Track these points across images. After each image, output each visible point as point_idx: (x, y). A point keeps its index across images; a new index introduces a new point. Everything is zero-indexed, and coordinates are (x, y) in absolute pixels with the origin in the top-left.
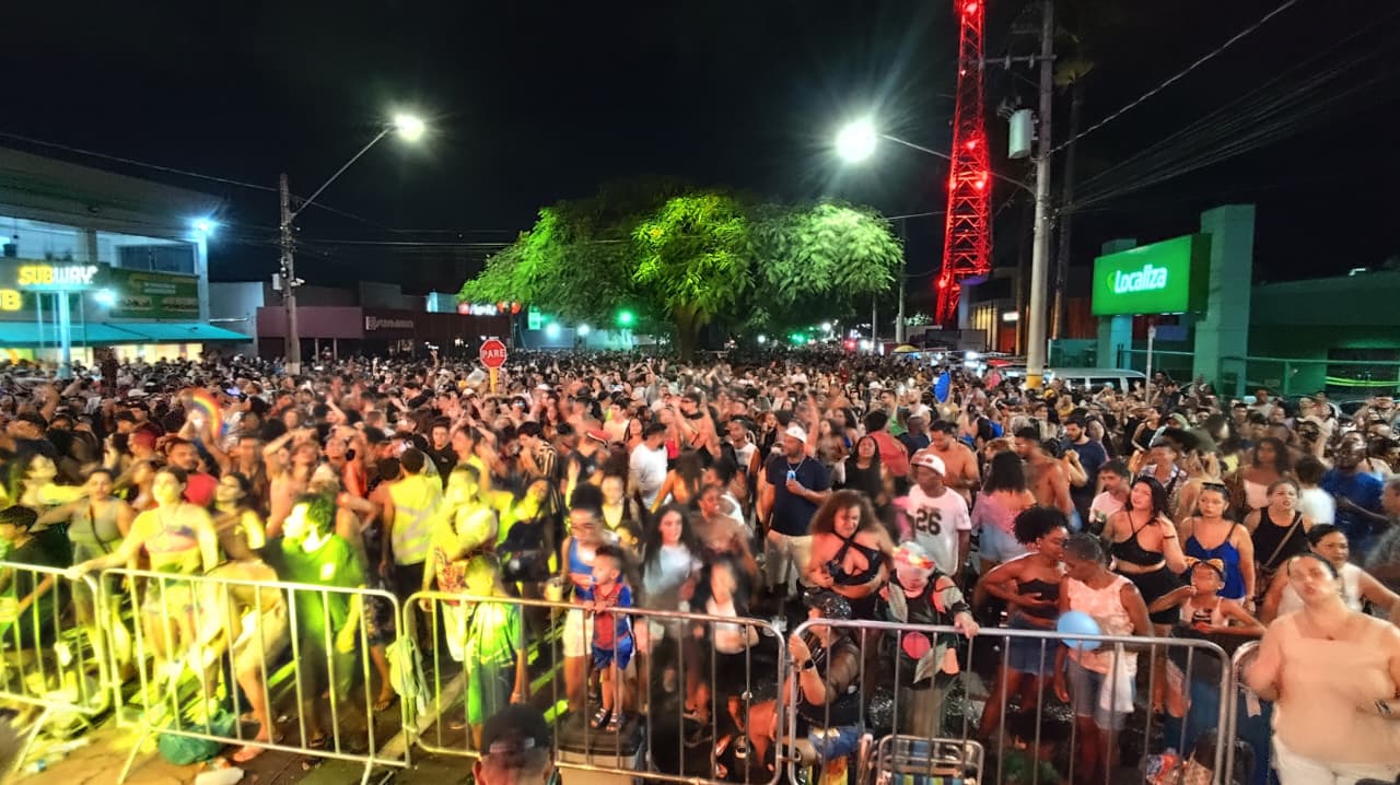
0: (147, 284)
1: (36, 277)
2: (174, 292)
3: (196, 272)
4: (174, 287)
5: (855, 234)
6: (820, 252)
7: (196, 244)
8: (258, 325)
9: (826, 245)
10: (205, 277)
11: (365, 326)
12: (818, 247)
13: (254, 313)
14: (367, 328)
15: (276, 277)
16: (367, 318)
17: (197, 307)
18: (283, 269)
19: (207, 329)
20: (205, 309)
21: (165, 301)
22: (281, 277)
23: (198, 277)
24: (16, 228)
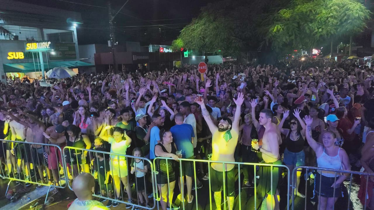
0: (60, 47)
1: (31, 47)
2: (68, 49)
3: (74, 42)
4: (68, 47)
5: (350, 6)
6: (332, 17)
7: (73, 31)
8: (95, 60)
9: (335, 13)
10: (77, 43)
11: (133, 59)
12: (331, 14)
13: (93, 56)
14: (134, 60)
15: (109, 42)
16: (133, 56)
17: (75, 55)
18: (112, 39)
19: (79, 63)
20: (78, 55)
21: (66, 53)
22: (111, 41)
23: (75, 44)
24: (20, 30)
